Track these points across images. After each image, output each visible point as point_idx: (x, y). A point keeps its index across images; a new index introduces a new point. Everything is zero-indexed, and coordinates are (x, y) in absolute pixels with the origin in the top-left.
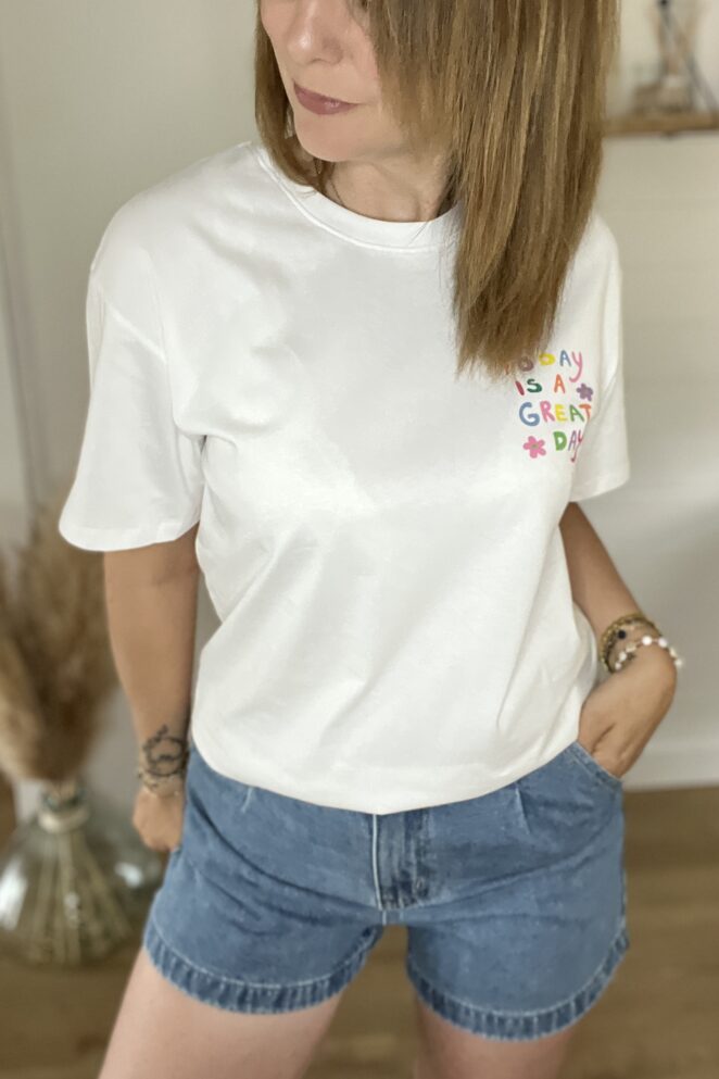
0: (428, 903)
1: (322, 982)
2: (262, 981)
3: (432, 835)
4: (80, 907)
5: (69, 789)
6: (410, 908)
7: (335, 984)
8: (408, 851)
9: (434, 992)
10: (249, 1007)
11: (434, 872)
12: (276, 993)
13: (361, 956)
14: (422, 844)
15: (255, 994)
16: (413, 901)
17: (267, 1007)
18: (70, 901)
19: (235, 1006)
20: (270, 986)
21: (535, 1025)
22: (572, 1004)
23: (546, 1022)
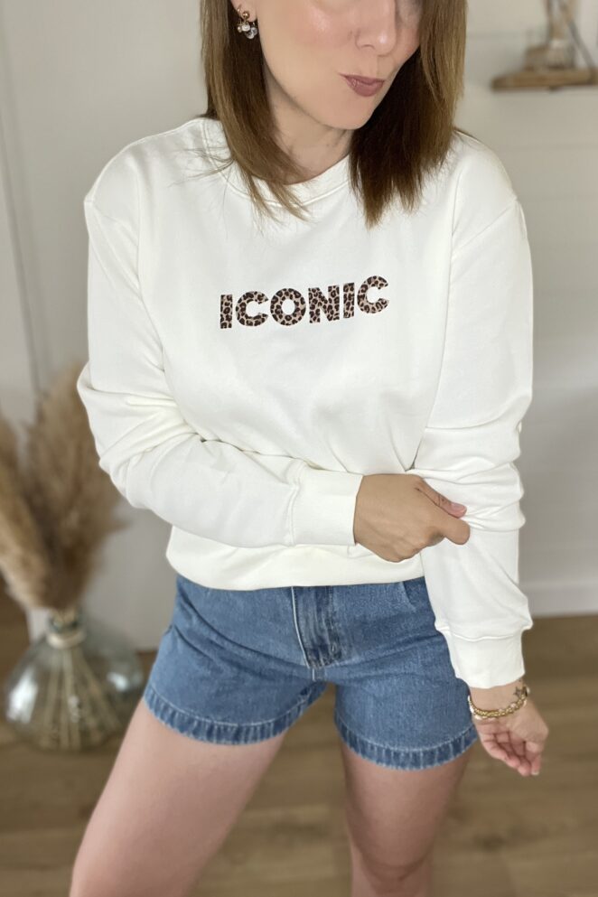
0: (342, 663)
1: (269, 724)
2: (224, 720)
3: (336, 609)
4: (80, 706)
5: (70, 615)
6: (329, 666)
7: (279, 726)
8: (320, 621)
9: (350, 732)
10: (215, 741)
11: (343, 638)
12: (234, 730)
13: (299, 708)
14: (330, 615)
15: (219, 729)
16: (331, 661)
17: (228, 739)
18: (73, 701)
19: (205, 738)
20: (230, 724)
21: (421, 759)
22: (451, 746)
23: (430, 757)
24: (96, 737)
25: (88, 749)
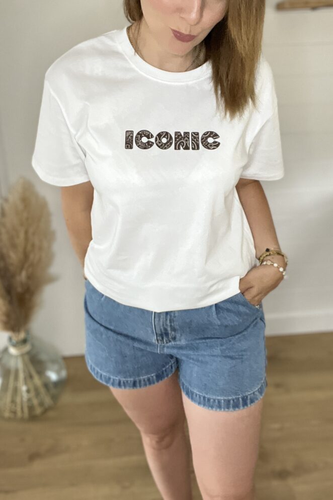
0: (176, 343)
1: (152, 377)
2: (125, 378)
4: (28, 391)
5: (22, 335)
6: (168, 344)
7: (160, 377)
8: (166, 320)
11: (178, 330)
12: (132, 381)
15: (124, 382)
16: (170, 341)
18: (24, 388)
20: (129, 379)
21: (222, 404)
22: (240, 399)
23: (228, 404)
24: (38, 411)
25: (33, 418)
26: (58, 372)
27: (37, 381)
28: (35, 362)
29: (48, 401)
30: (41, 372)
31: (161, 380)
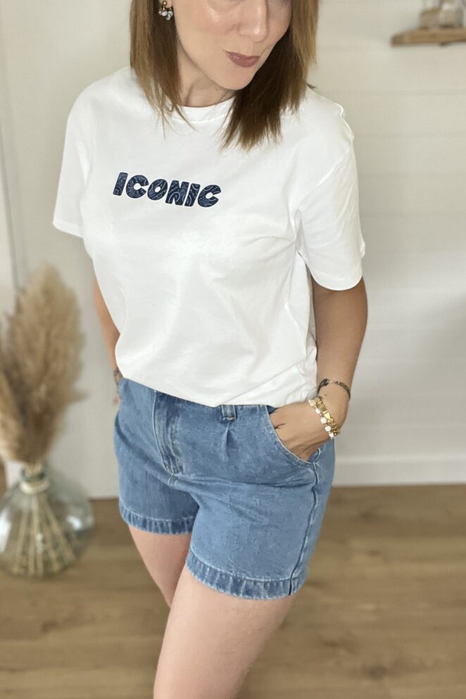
5: (38, 468)
18: (38, 537)
24: (56, 567)
25: (49, 576)
26: (83, 519)
27: (56, 528)
28: (54, 504)
29: (69, 555)
30: (61, 518)
31: (180, 532)
